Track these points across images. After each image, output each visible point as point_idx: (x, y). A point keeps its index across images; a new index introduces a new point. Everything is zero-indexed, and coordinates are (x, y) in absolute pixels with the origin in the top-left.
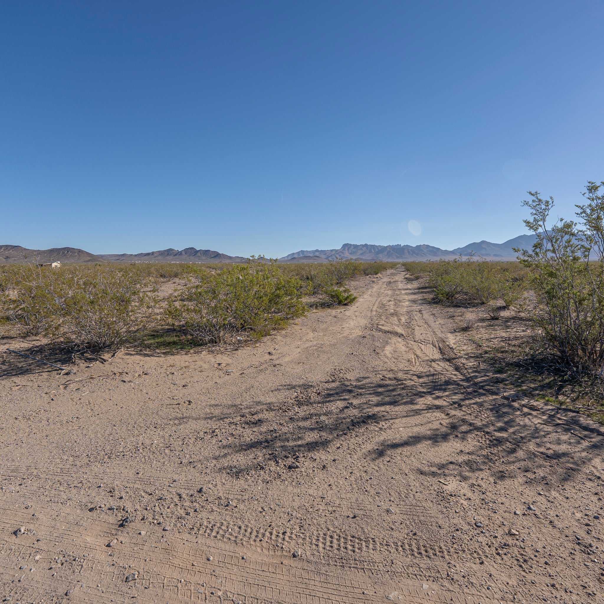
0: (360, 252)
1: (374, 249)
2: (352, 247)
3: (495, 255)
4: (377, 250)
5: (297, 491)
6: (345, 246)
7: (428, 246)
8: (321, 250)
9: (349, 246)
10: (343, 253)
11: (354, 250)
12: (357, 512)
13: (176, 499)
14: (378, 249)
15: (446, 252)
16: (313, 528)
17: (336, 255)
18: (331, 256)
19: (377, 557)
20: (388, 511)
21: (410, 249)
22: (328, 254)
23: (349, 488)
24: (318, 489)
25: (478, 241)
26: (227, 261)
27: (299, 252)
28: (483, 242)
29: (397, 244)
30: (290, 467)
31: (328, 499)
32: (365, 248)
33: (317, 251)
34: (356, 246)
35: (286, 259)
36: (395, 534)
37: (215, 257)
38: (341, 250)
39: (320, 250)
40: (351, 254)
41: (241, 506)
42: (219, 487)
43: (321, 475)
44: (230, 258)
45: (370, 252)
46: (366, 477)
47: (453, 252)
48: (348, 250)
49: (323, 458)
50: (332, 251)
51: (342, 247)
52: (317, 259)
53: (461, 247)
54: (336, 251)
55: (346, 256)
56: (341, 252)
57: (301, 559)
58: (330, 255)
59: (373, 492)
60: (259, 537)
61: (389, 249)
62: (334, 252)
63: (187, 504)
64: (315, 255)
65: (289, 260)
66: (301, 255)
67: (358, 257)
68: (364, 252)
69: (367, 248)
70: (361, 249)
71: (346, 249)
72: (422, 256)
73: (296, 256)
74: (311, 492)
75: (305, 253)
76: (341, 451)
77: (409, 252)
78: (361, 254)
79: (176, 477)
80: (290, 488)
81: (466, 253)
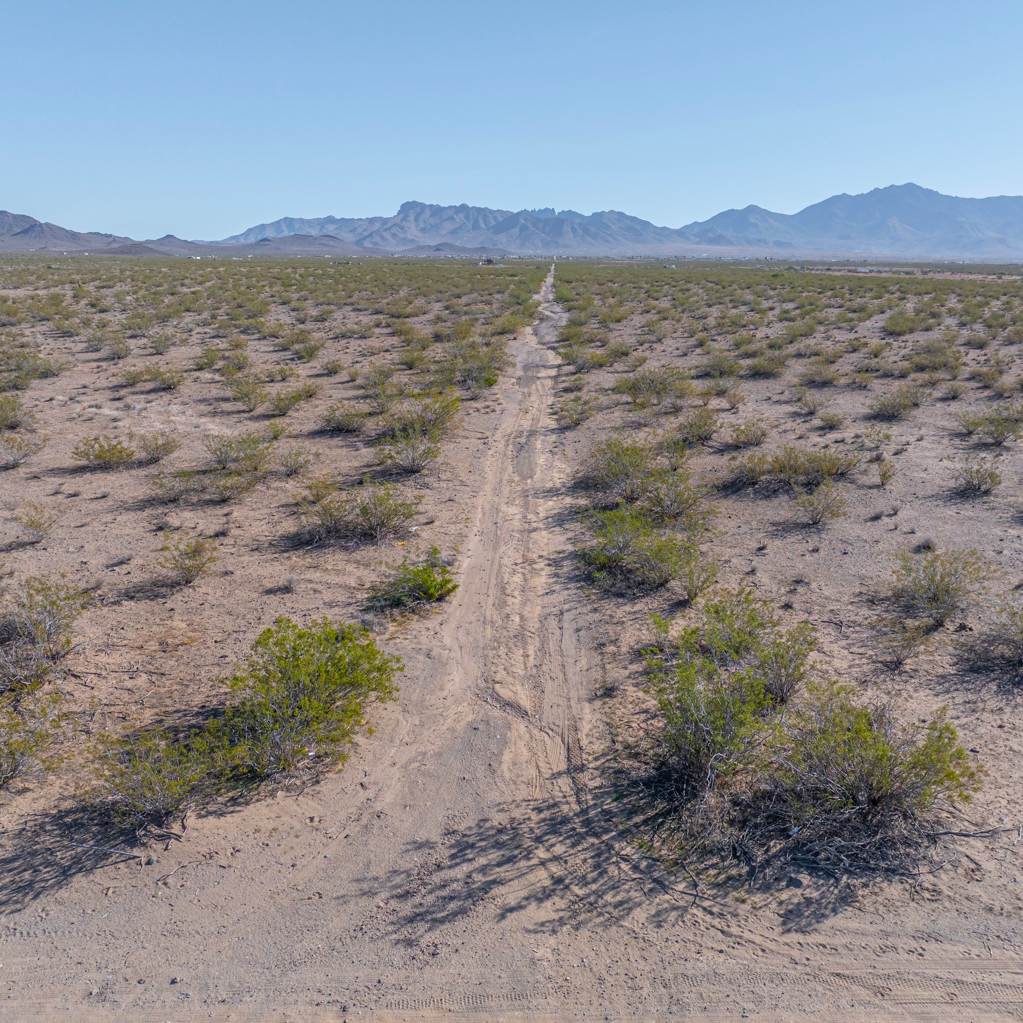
0: (449, 226)
1: (486, 222)
2: (428, 212)
3: (778, 244)
4: (493, 223)
5: (442, 972)
6: (408, 208)
7: (621, 214)
8: (343, 220)
9: (419, 209)
10: (402, 228)
11: (432, 221)
12: (481, 980)
13: (366, 990)
14: (495, 218)
15: (665, 233)
16: (457, 994)
17: (384, 234)
18: (370, 235)
19: (493, 1004)
20: (500, 977)
21: (578, 221)
22: (360, 231)
23: (475, 965)
24: (455, 968)
25: (740, 206)
26: (64, 248)
27: (278, 222)
28: (752, 209)
29: (543, 208)
30: (433, 955)
31: (463, 974)
32: (461, 215)
33: (330, 220)
34: (437, 210)
35: (242, 241)
36: (503, 990)
37: (25, 232)
38: (398, 221)
39: (338, 217)
40: (423, 230)
41: (410, 988)
42: (390, 977)
43: (455, 957)
44: (74, 236)
45: (476, 227)
46: (486, 954)
47: (682, 233)
48: (416, 219)
49: (455, 942)
50: (372, 220)
51: (399, 213)
52: (332, 243)
53: (701, 220)
54: (384, 221)
55: (412, 238)
56: (396, 225)
57: (454, 1012)
58: (366, 234)
59: (490, 965)
60: (427, 1004)
61: (523, 221)
62: (377, 226)
63: (375, 992)
64: (325, 232)
65: (251, 246)
66: (286, 233)
67: (444, 240)
68: (460, 228)
69: (467, 217)
70: (451, 218)
71: (412, 217)
72: (607, 241)
73: (270, 234)
74: (451, 971)
75: (297, 226)
76: (466, 933)
77: (574, 230)
78: (453, 232)
79: (357, 974)
80: (437, 971)
81: (711, 235)
